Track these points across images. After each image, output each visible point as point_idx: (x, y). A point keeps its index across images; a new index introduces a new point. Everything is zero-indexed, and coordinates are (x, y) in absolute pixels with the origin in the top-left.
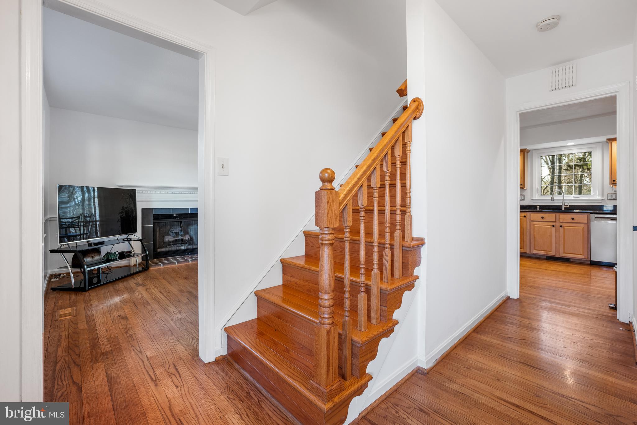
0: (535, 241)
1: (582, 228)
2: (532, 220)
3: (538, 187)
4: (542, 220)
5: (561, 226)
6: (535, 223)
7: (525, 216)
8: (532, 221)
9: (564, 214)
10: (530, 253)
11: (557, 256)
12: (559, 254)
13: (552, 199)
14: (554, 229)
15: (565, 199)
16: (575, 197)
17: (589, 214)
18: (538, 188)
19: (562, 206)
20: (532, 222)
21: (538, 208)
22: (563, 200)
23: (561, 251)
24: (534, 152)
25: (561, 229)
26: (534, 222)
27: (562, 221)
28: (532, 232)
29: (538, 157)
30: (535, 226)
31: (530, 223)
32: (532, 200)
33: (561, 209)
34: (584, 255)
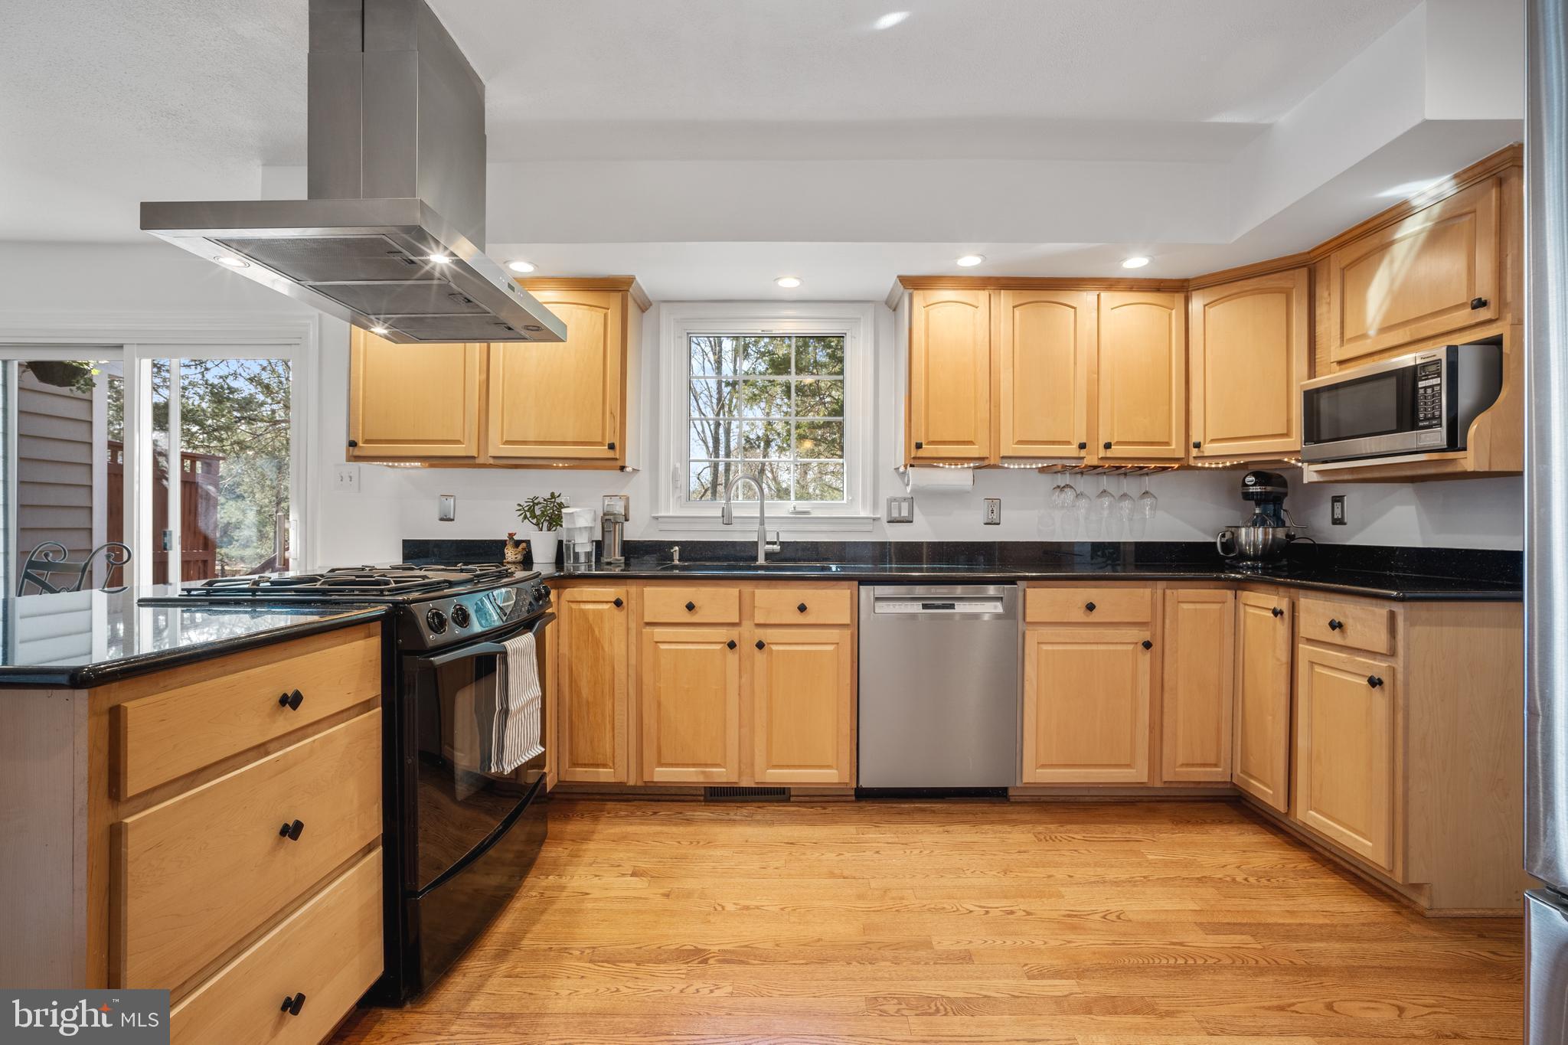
0: (659, 721)
1: (831, 648)
2: (647, 620)
3: (678, 465)
4: (687, 617)
5: (760, 645)
6: (659, 633)
7: (618, 603)
8: (648, 624)
9: (769, 587)
10: (640, 783)
11: (746, 783)
12: (753, 776)
13: (727, 519)
14: (732, 657)
15: (766, 515)
16: (798, 509)
17: (856, 583)
18: (675, 469)
19: (756, 543)
20: (648, 630)
21: (676, 556)
22: (762, 520)
23: (760, 760)
24: (664, 310)
25: (760, 657)
26: (657, 630)
27: (762, 621)
28: (647, 679)
29: (681, 337)
30: (663, 647)
31: (639, 634)
32: (657, 518)
33: (755, 559)
34: (837, 769)
